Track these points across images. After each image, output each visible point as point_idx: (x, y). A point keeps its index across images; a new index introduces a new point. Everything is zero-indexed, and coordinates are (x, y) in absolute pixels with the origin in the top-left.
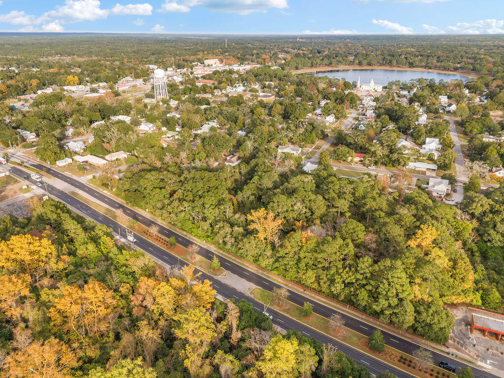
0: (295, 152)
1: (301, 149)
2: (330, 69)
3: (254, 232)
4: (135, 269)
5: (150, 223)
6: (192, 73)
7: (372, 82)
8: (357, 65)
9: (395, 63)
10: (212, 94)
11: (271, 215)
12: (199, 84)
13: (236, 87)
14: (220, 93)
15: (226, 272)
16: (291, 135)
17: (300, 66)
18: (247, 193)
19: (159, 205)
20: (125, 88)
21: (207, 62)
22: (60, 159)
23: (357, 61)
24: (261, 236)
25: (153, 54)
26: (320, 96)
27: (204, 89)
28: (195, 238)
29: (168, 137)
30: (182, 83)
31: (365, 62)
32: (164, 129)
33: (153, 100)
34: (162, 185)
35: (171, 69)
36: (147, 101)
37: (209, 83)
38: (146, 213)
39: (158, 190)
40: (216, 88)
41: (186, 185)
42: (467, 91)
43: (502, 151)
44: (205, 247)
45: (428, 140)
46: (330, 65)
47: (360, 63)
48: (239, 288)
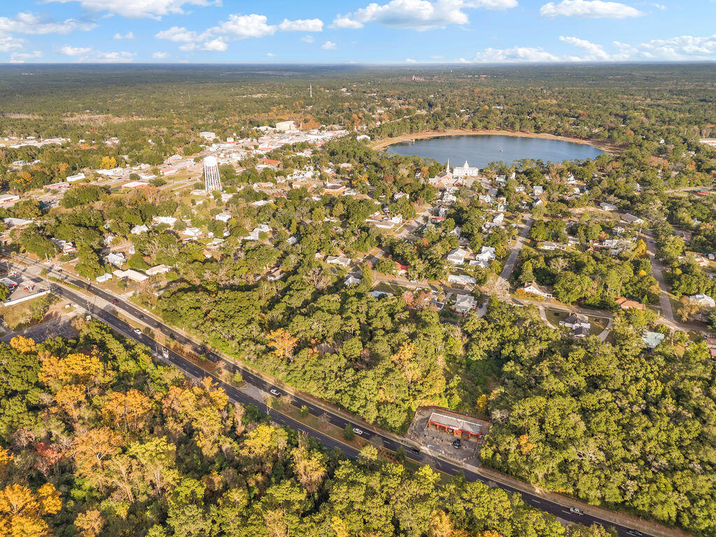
0: (343, 264)
1: (350, 260)
2: (436, 134)
3: (272, 349)
4: (168, 381)
5: (187, 341)
6: (256, 147)
7: (466, 164)
8: (471, 129)
9: (517, 126)
10: (275, 182)
12: (260, 167)
13: (305, 170)
14: (284, 181)
15: (247, 384)
16: (343, 243)
17: (395, 134)
18: (277, 313)
19: (194, 324)
20: (171, 172)
21: (281, 126)
22: (100, 275)
23: (471, 124)
24: (280, 352)
25: (212, 110)
27: (265, 176)
28: (225, 355)
29: (214, 246)
30: (240, 164)
31: (480, 125)
32: (211, 234)
33: (204, 191)
34: (197, 305)
35: (232, 140)
36: (196, 193)
37: (273, 166)
38: (182, 331)
39: (193, 311)
40: (278, 174)
41: (219, 306)
42: (572, 178)
43: (539, 265)
44: (233, 363)
45: (484, 249)
46: (435, 129)
47: (474, 127)
48: (255, 397)
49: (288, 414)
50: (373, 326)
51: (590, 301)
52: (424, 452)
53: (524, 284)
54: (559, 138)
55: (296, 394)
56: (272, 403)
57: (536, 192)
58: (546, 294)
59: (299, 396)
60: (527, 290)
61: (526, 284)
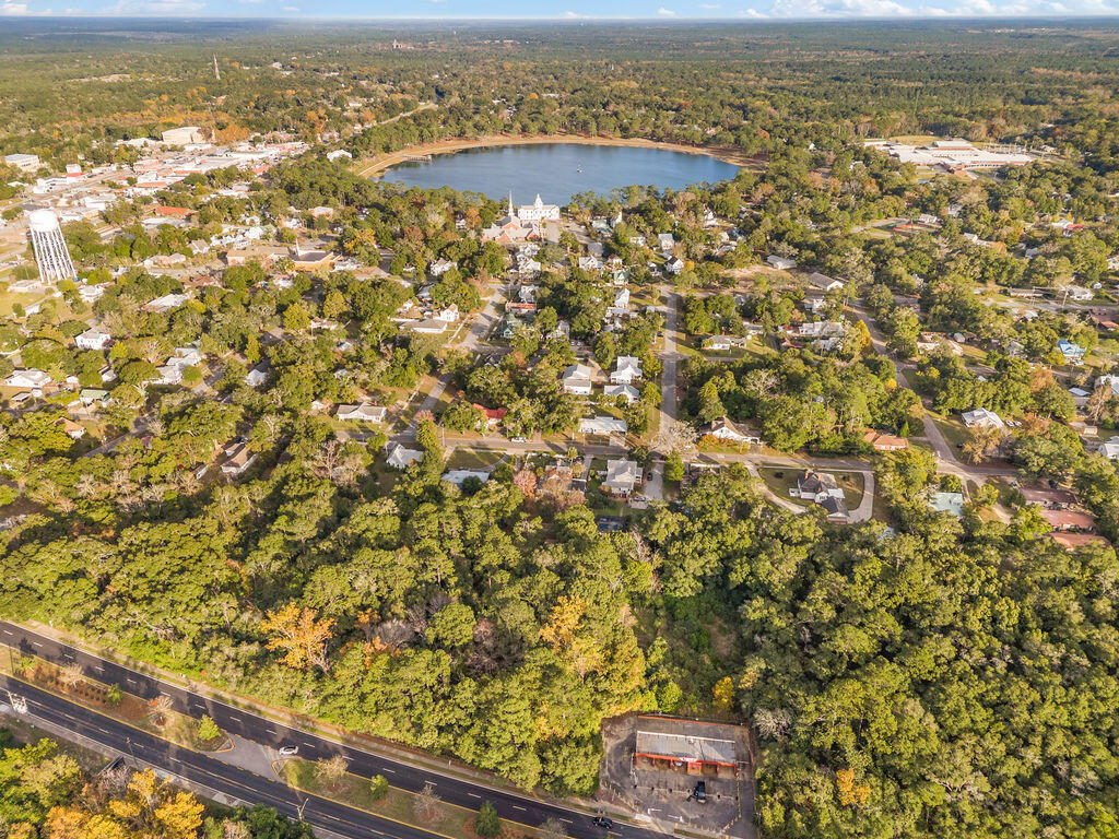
0: (373, 418)
1: (384, 409)
2: (464, 145)
3: (281, 653)
4: (40, 788)
5: (67, 655)
6: (132, 182)
7: (538, 200)
8: (519, 133)
9: (593, 127)
10: (188, 253)
11: (310, 615)
12: (151, 223)
13: (244, 223)
14: (206, 249)
15: (231, 738)
16: (363, 376)
17: (394, 145)
18: (266, 559)
19: (78, 614)
21: (172, 137)
23: (518, 125)
24: (294, 658)
25: (23, 109)
26: (430, 255)
27: (166, 242)
28: (164, 672)
29: (85, 411)
30: (106, 218)
31: (534, 127)
32: (73, 381)
33: (37, 284)
34: (77, 566)
35: (76, 169)
36: (21, 287)
37: (176, 219)
39: (69, 584)
40: (192, 236)
41: (132, 566)
42: (711, 215)
43: (727, 387)
44: (186, 689)
45: (620, 361)
46: (461, 135)
47: (524, 130)
48: (257, 769)
49: (340, 797)
50: (484, 563)
51: (827, 445)
52: (644, 826)
53: (710, 423)
54: (661, 145)
55: (348, 741)
56: (300, 778)
57: (663, 244)
58: (750, 439)
59: (354, 743)
60: (717, 433)
61: (714, 425)
